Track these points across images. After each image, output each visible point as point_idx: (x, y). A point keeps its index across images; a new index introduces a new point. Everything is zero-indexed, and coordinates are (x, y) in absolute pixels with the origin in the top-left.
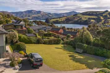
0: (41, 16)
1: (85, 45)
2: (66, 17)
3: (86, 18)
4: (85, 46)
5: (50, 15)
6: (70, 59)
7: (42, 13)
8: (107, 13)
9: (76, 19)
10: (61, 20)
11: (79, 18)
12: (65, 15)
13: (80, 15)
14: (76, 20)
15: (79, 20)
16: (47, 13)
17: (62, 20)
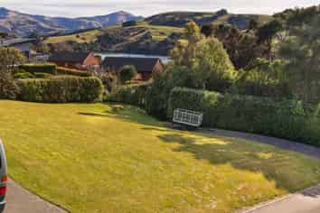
0: (9, 27)
1: (207, 94)
2: (99, 29)
3: (162, 34)
4: (210, 98)
5: (43, 25)
6: (174, 150)
7: (11, 15)
8: (225, 17)
9: (134, 35)
10: (83, 41)
11: (141, 35)
12: (95, 24)
13: (146, 25)
14: (133, 39)
15: (141, 39)
16: (31, 16)
17: (88, 41)
